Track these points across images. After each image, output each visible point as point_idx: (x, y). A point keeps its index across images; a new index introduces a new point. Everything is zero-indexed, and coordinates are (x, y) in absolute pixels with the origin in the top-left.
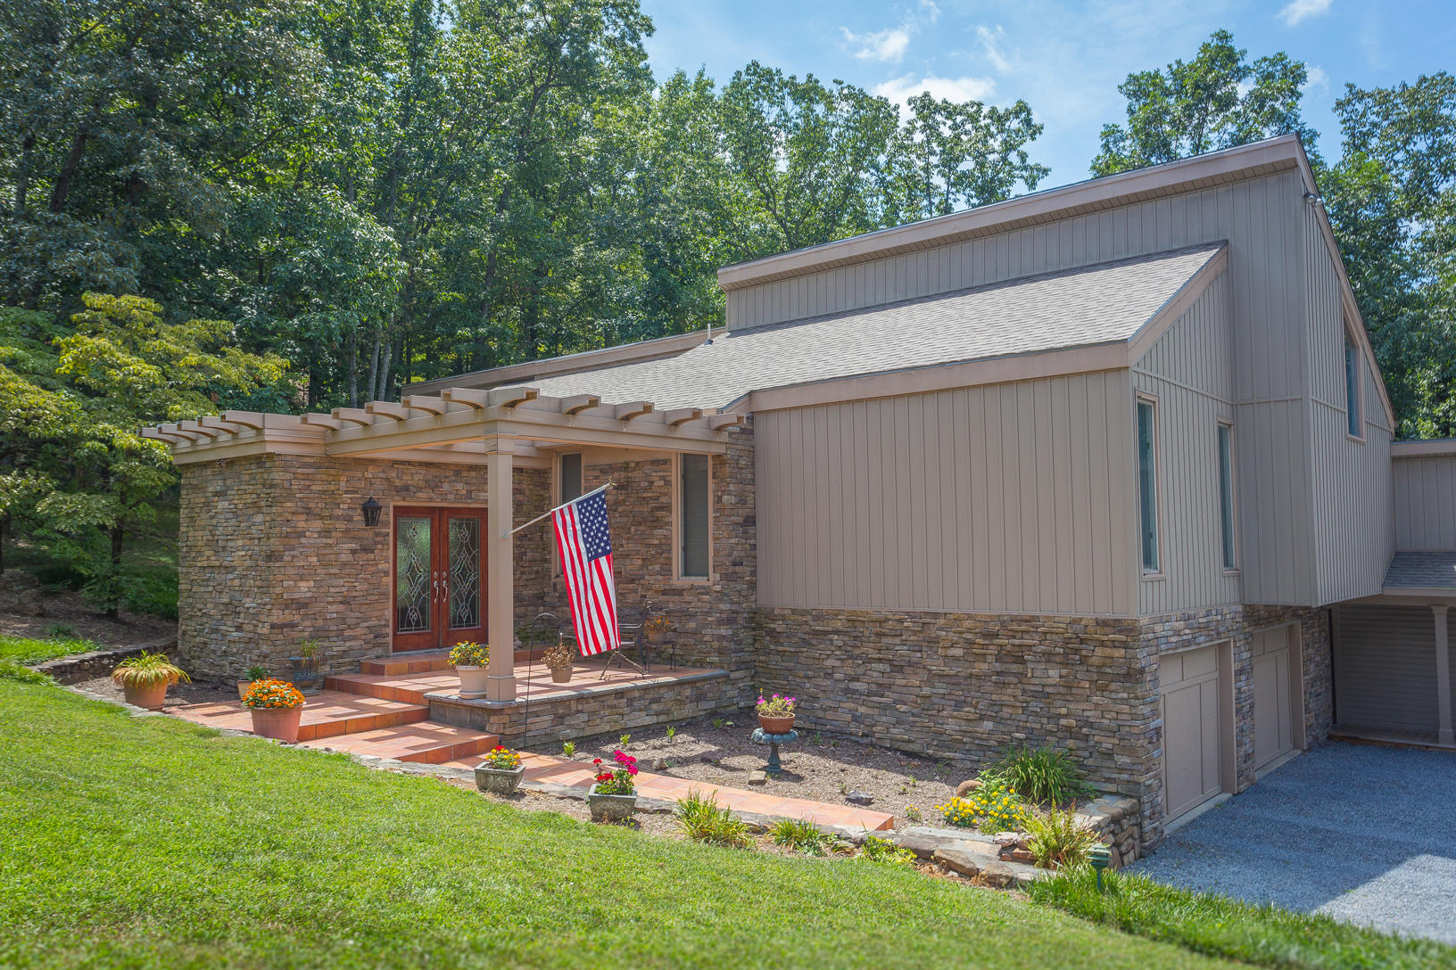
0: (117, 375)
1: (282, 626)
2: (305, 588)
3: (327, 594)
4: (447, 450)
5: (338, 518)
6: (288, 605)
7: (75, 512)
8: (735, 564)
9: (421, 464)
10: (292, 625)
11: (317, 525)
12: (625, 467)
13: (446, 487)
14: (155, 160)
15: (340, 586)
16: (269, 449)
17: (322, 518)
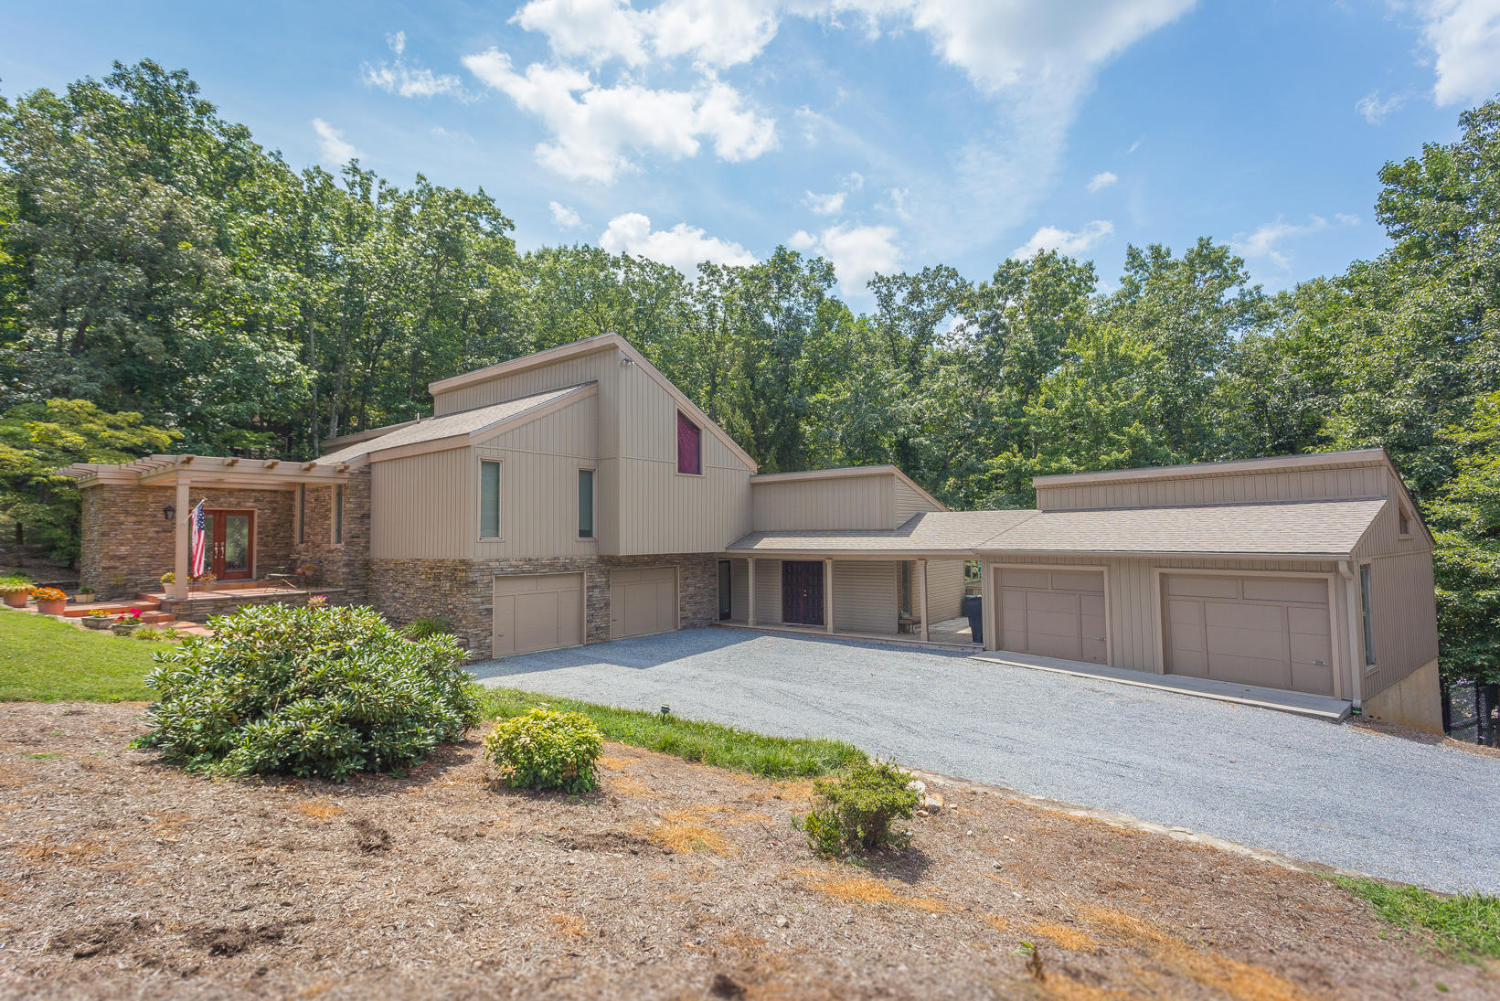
0: (59, 442)
1: (108, 568)
2: (123, 550)
3: (139, 553)
4: (220, 481)
5: (147, 515)
6: (113, 558)
7: (27, 513)
8: (353, 537)
9: (204, 488)
10: (115, 568)
11: (133, 519)
12: (317, 490)
13: (222, 500)
14: (114, 323)
15: (148, 549)
16: (101, 482)
17: (136, 516)
